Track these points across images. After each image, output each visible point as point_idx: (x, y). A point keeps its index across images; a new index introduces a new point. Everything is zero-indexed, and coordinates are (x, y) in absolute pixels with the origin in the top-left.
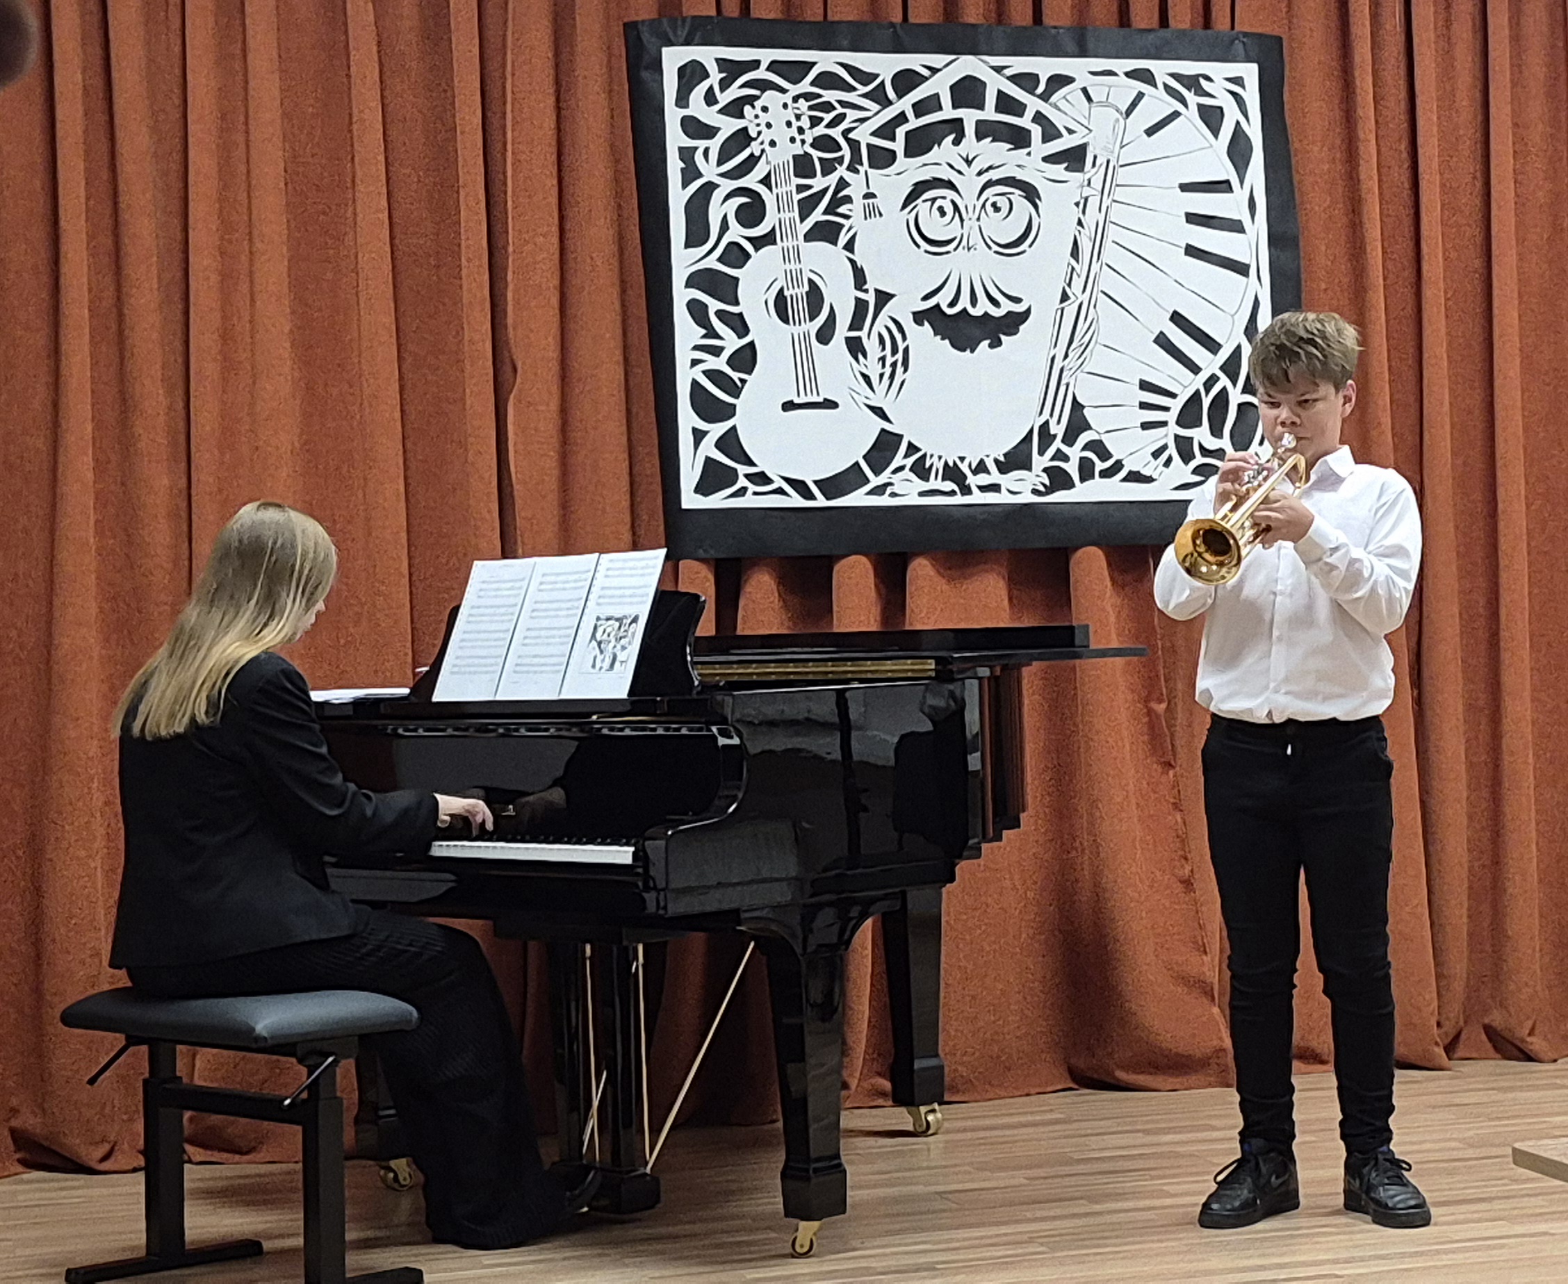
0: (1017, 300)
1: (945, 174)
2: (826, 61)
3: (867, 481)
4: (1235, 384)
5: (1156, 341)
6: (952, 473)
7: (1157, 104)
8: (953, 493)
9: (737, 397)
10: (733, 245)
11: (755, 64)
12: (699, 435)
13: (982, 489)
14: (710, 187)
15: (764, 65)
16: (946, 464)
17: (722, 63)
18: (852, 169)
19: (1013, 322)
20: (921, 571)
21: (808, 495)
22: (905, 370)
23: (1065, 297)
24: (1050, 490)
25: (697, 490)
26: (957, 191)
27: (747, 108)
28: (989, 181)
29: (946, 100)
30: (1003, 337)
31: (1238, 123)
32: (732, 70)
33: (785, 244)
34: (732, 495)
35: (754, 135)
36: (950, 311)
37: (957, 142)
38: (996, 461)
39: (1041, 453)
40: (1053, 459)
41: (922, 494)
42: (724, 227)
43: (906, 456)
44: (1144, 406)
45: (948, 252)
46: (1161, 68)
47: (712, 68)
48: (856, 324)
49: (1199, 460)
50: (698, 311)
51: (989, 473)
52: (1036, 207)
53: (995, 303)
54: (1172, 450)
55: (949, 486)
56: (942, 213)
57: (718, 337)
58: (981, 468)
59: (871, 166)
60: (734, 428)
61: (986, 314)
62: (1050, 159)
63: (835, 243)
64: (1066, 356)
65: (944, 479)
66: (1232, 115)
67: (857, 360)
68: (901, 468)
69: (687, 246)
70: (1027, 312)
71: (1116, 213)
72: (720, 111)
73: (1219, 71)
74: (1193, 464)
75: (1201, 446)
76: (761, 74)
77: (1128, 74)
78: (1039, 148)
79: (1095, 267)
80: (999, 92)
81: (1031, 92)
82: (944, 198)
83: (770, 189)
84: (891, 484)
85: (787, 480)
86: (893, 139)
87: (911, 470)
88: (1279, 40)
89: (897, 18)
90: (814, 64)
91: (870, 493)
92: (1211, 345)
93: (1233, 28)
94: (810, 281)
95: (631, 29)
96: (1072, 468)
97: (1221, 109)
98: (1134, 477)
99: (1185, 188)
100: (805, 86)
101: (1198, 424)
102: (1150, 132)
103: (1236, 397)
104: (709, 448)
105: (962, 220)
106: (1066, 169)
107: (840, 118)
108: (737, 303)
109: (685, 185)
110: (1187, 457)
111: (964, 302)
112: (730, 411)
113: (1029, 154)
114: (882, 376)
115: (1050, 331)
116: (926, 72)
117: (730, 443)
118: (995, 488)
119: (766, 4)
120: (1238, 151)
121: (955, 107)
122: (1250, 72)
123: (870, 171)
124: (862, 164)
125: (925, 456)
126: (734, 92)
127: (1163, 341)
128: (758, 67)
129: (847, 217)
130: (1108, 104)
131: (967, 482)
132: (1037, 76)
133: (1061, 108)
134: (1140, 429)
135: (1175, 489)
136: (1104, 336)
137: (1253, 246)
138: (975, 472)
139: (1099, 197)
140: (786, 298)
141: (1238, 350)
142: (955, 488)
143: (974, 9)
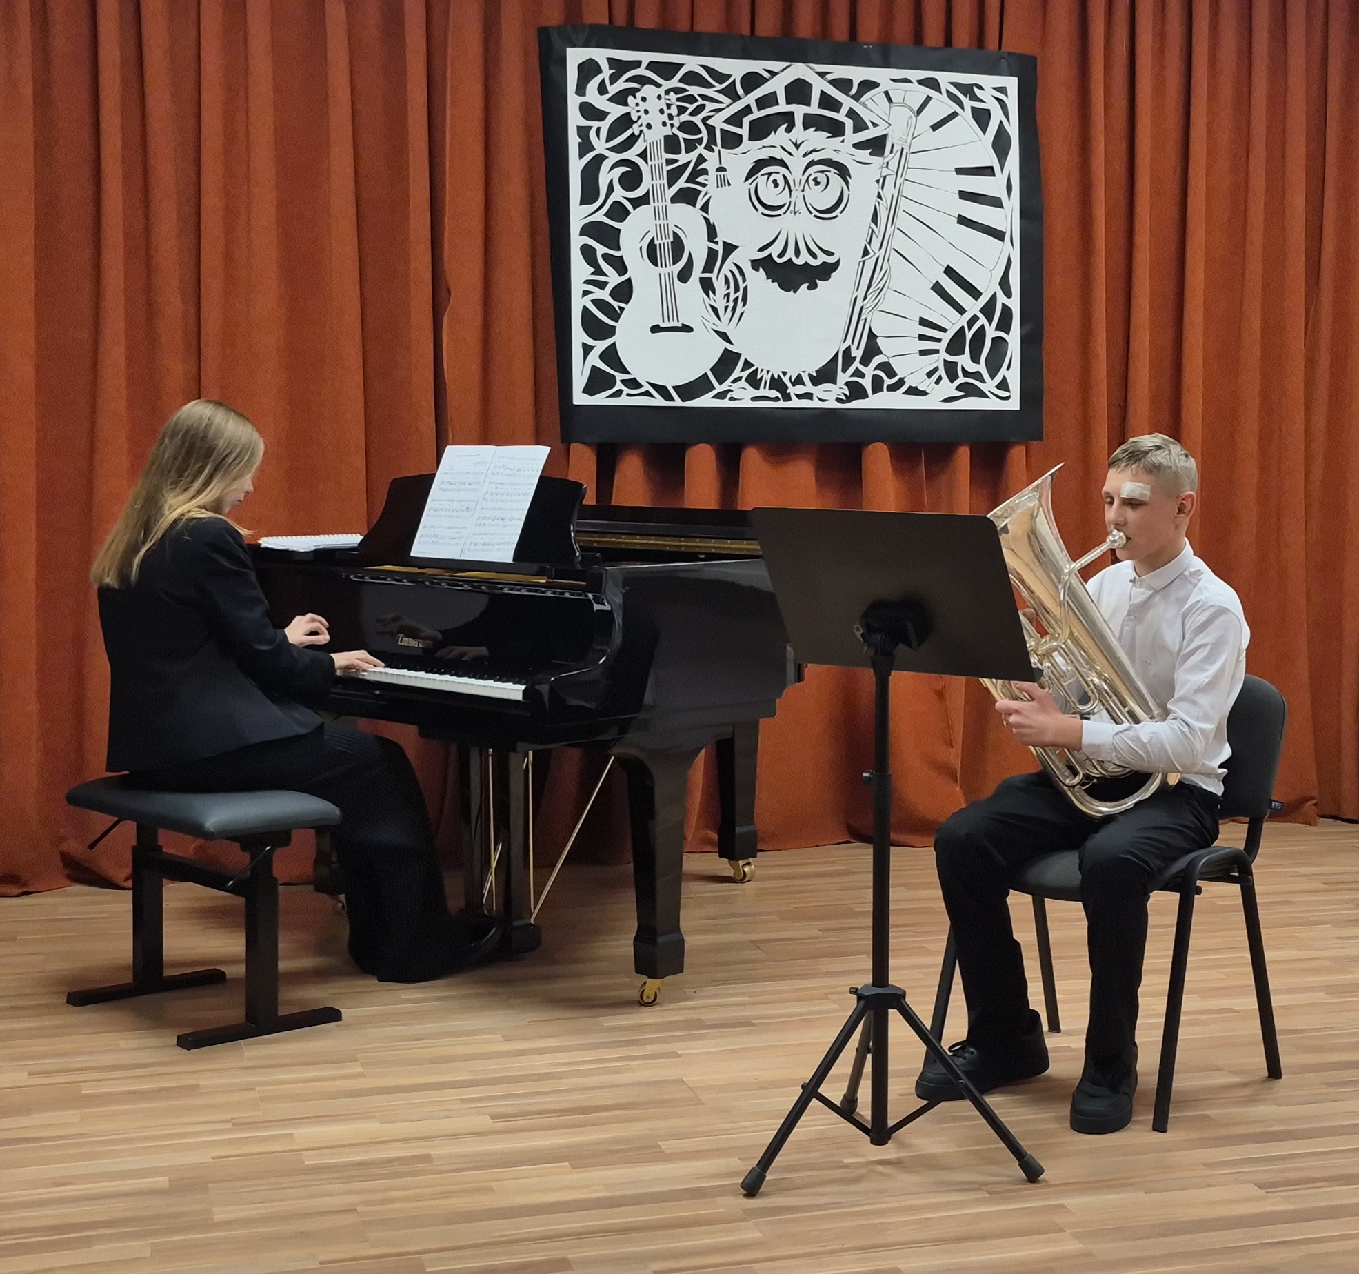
0: (830, 254)
1: (779, 154)
2: (692, 63)
3: (713, 388)
4: (990, 323)
5: (932, 288)
6: (777, 384)
7: (941, 106)
8: (777, 399)
9: (617, 321)
10: (618, 205)
11: (637, 64)
12: (587, 349)
13: (799, 396)
14: (600, 159)
15: (644, 65)
16: (773, 376)
17: (612, 62)
18: (709, 148)
19: (827, 271)
20: (752, 458)
21: (669, 397)
22: (744, 305)
23: (866, 253)
24: (849, 399)
25: (584, 391)
26: (787, 167)
27: (630, 98)
28: (813, 161)
29: (781, 97)
30: (818, 282)
31: (1001, 122)
32: (620, 68)
33: (656, 204)
34: (610, 396)
35: (635, 119)
36: (779, 261)
37: (788, 130)
38: (810, 375)
39: (844, 370)
40: (852, 376)
41: (754, 399)
42: (611, 189)
43: (742, 370)
44: (922, 337)
45: (779, 215)
46: (945, 78)
47: (604, 65)
48: (709, 267)
49: (962, 379)
50: (588, 253)
51: (804, 385)
52: (847, 183)
53: (814, 256)
54: (942, 372)
55: (774, 393)
56: (776, 184)
57: (606, 275)
58: (798, 381)
59: (723, 147)
60: (614, 344)
61: (806, 263)
62: (857, 146)
63: (694, 205)
64: (865, 298)
65: (770, 389)
66: (997, 116)
67: (708, 296)
68: (739, 379)
69: (582, 203)
70: (837, 263)
71: (908, 190)
72: (609, 100)
73: (988, 83)
74: (957, 382)
75: (963, 369)
76: (641, 71)
77: (921, 82)
79: (890, 229)
80: (822, 92)
81: (846, 93)
82: (778, 173)
83: (647, 163)
84: (731, 391)
85: (651, 384)
86: (741, 126)
87: (746, 380)
88: (1034, 60)
89: (746, 31)
90: (682, 65)
91: (714, 397)
92: (974, 293)
93: (1000, 48)
94: (675, 234)
95: (544, 34)
96: (867, 383)
97: (989, 110)
98: (913, 391)
99: (960, 171)
100: (675, 82)
101: (963, 353)
102: (935, 127)
103: (991, 332)
104: (594, 359)
105: (790, 191)
106: (871, 154)
107: (701, 108)
108: (619, 249)
109: (581, 156)
110: (952, 376)
111: (790, 254)
112: (611, 331)
113: (843, 141)
114: (726, 308)
115: (853, 278)
116: (767, 75)
117: (611, 356)
118: (808, 396)
119: (647, 19)
120: (1001, 145)
121: (788, 103)
122: (1012, 83)
123: (722, 150)
124: (716, 145)
125: (757, 369)
126: (621, 85)
127: (938, 289)
128: (639, 66)
129: (704, 185)
130: (903, 104)
131: (788, 392)
132: (851, 81)
133: (869, 106)
134: (918, 355)
135: (945, 401)
136: (894, 283)
137: (1008, 217)
138: (794, 384)
139: (895, 176)
140: (656, 245)
141: (994, 297)
142: (779, 396)
143: (805, 26)
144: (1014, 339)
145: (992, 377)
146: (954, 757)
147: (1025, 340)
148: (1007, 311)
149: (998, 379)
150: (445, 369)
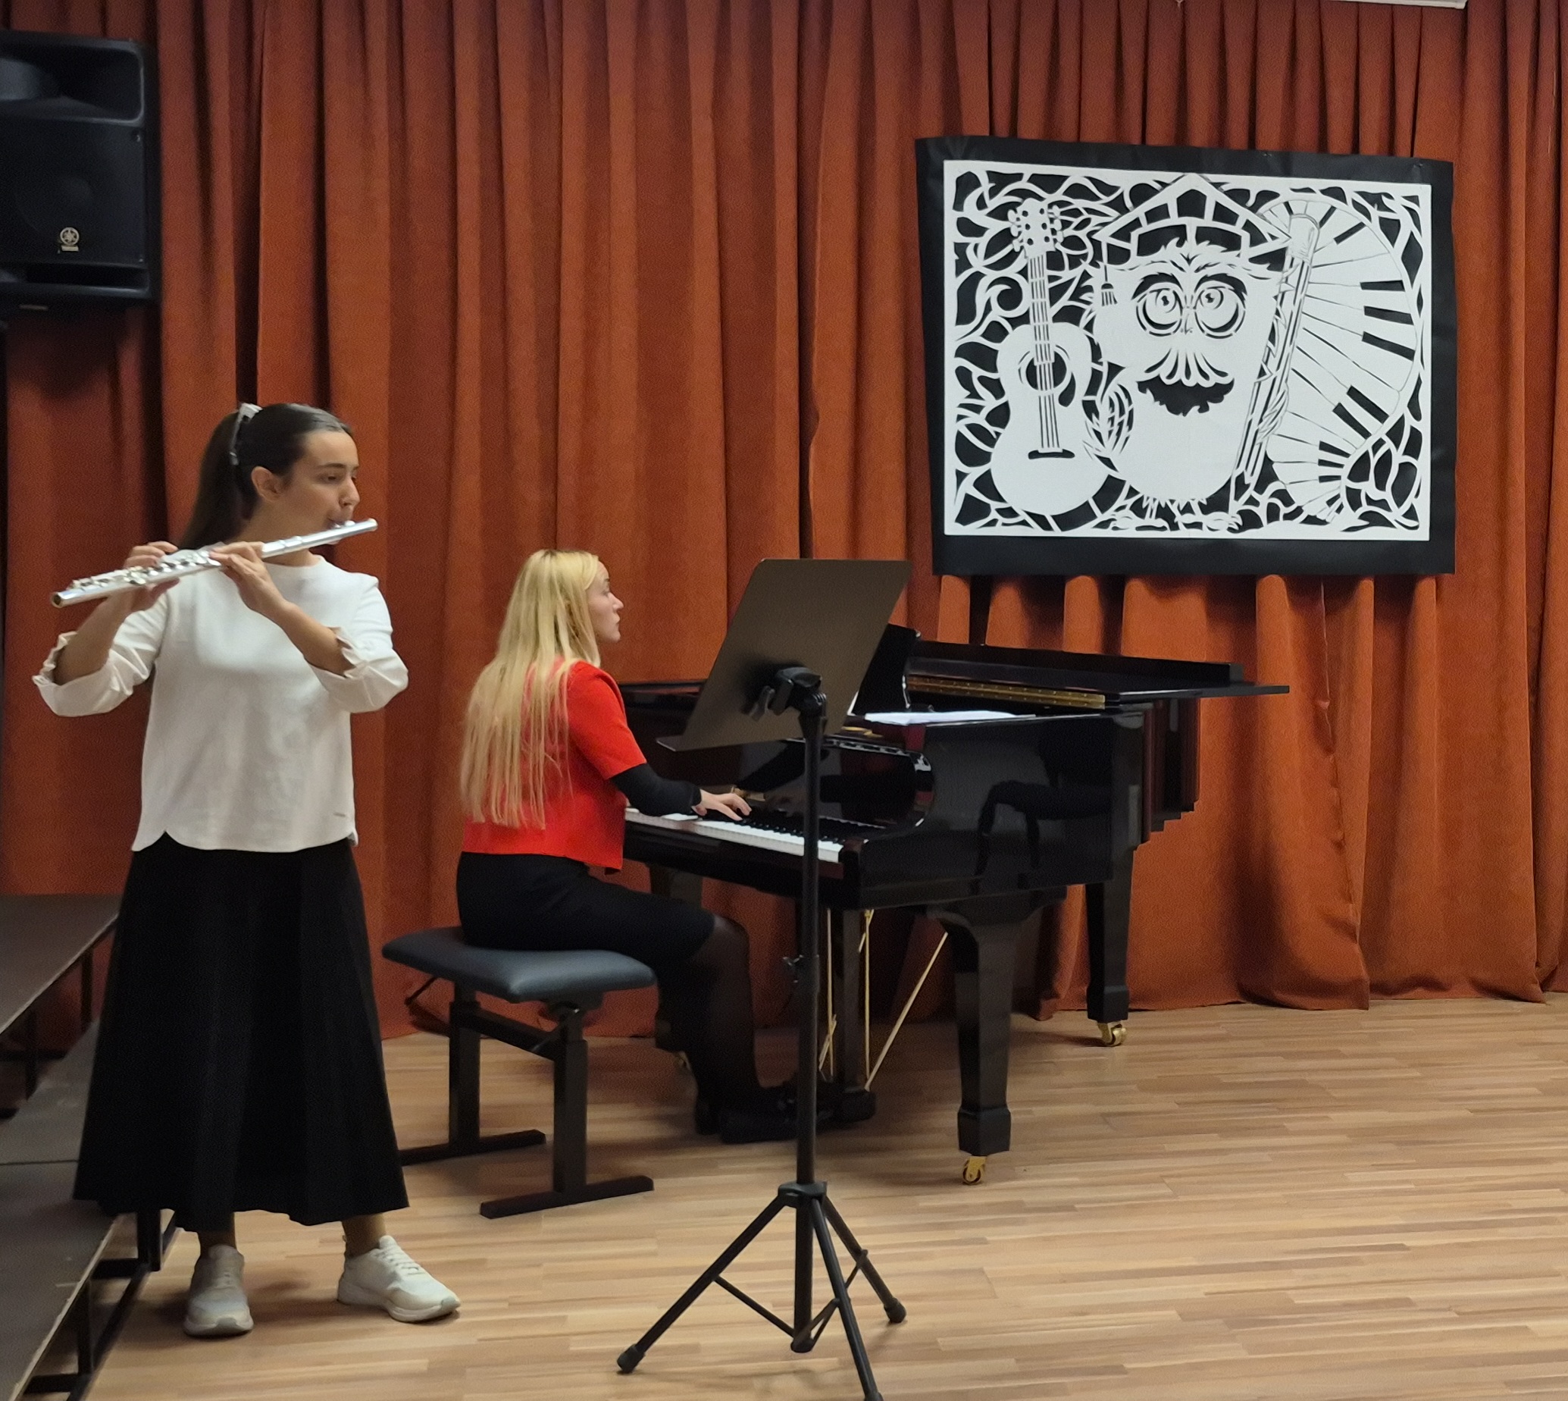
0: (1223, 374)
1: (1170, 269)
2: (1077, 175)
3: (1094, 517)
4: (1397, 446)
5: (1335, 411)
6: (1164, 512)
7: (1346, 216)
8: (1163, 529)
9: (992, 446)
10: (995, 325)
11: (1018, 177)
12: (960, 476)
13: (1188, 526)
14: (977, 276)
15: (1026, 177)
16: (1159, 505)
17: (992, 175)
18: (1094, 263)
19: (1219, 392)
20: (1136, 591)
21: (1047, 527)
23: (1262, 373)
24: (1242, 528)
25: (957, 521)
26: (1178, 283)
27: (1011, 213)
28: (1206, 276)
29: (1173, 209)
30: (1210, 404)
31: (1412, 234)
32: (999, 181)
33: (1037, 324)
34: (986, 526)
35: (1014, 233)
36: (1168, 382)
37: (1180, 244)
38: (1200, 504)
39: (1237, 498)
40: (1247, 503)
41: (1139, 529)
42: (988, 308)
43: (1128, 497)
44: (1322, 463)
45: (1169, 334)
46: (1351, 187)
47: (984, 179)
48: (1092, 389)
49: (1365, 507)
50: (963, 376)
51: (1193, 513)
52: (1242, 299)
53: (1205, 376)
54: (1344, 499)
55: (1161, 522)
56: (1165, 301)
57: (980, 398)
58: (1187, 509)
59: (1110, 261)
60: (988, 473)
61: (1198, 385)
62: (1253, 260)
63: (1076, 322)
64: (1261, 421)
65: (1157, 516)
66: (1407, 227)
67: (1091, 419)
68: (1123, 507)
69: (958, 322)
70: (1231, 385)
71: (1308, 306)
72: (991, 214)
73: (1398, 192)
74: (1360, 511)
75: (1367, 497)
76: (1023, 184)
77: (1324, 192)
78: (1247, 250)
79: (1288, 349)
80: (1217, 204)
81: (1243, 204)
82: (1167, 289)
83: (1026, 278)
84: (1114, 520)
85: (1029, 514)
86: (1128, 240)
87: (1132, 508)
88: (1449, 166)
89: (1136, 140)
90: (1064, 178)
91: (1097, 526)
92: (1380, 415)
93: (1412, 155)
94: (1057, 355)
95: (921, 146)
96: (1261, 512)
97: (1398, 221)
98: (1311, 520)
99: (1366, 286)
100: (1059, 195)
101: (1366, 478)
102: (1339, 239)
103: (1398, 458)
104: (968, 487)
105: (1181, 307)
106: (1269, 268)
107: (1085, 223)
108: (995, 370)
109: (958, 273)
110: (1355, 503)
111: (1180, 375)
112: (984, 458)
113: (1238, 255)
114: (1110, 433)
115: (1248, 400)
116: (1157, 186)
117: (985, 484)
118: (1197, 525)
119: (1030, 128)
120: (1411, 257)
121: (1180, 214)
122: (1424, 192)
123: (1110, 267)
124: (1101, 260)
125: (1141, 499)
126: (1001, 199)
127: (1340, 411)
128: (1021, 179)
129: (1088, 303)
130: (1306, 215)
131: (1175, 521)
132: (1248, 191)
133: (1268, 218)
134: (1318, 482)
135: (1349, 530)
136: (1292, 406)
137: (1419, 334)
138: (1182, 512)
139: (1294, 292)
140: (1035, 367)
141: (1401, 420)
142: (1166, 524)
143: (1200, 134)
144: (1423, 464)
145: (1399, 504)
146: (1353, 913)
147: (1438, 467)
148: (1415, 435)
149: (1406, 507)
150: (811, 497)
